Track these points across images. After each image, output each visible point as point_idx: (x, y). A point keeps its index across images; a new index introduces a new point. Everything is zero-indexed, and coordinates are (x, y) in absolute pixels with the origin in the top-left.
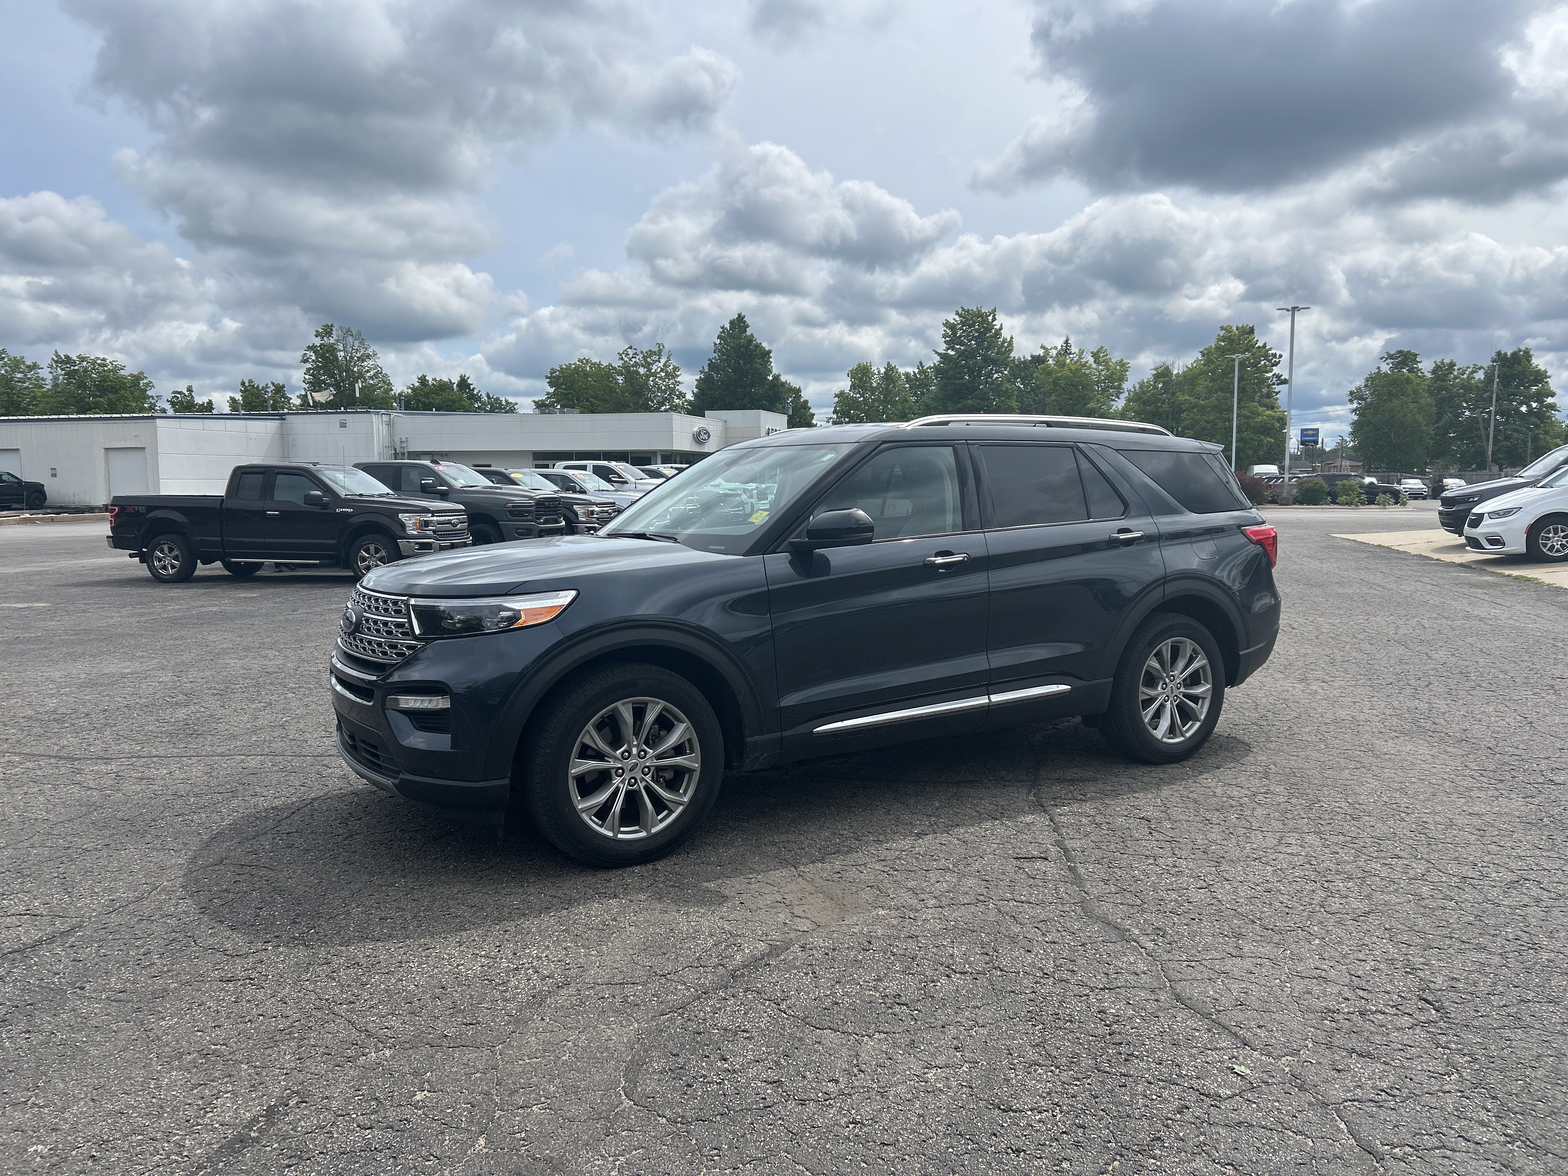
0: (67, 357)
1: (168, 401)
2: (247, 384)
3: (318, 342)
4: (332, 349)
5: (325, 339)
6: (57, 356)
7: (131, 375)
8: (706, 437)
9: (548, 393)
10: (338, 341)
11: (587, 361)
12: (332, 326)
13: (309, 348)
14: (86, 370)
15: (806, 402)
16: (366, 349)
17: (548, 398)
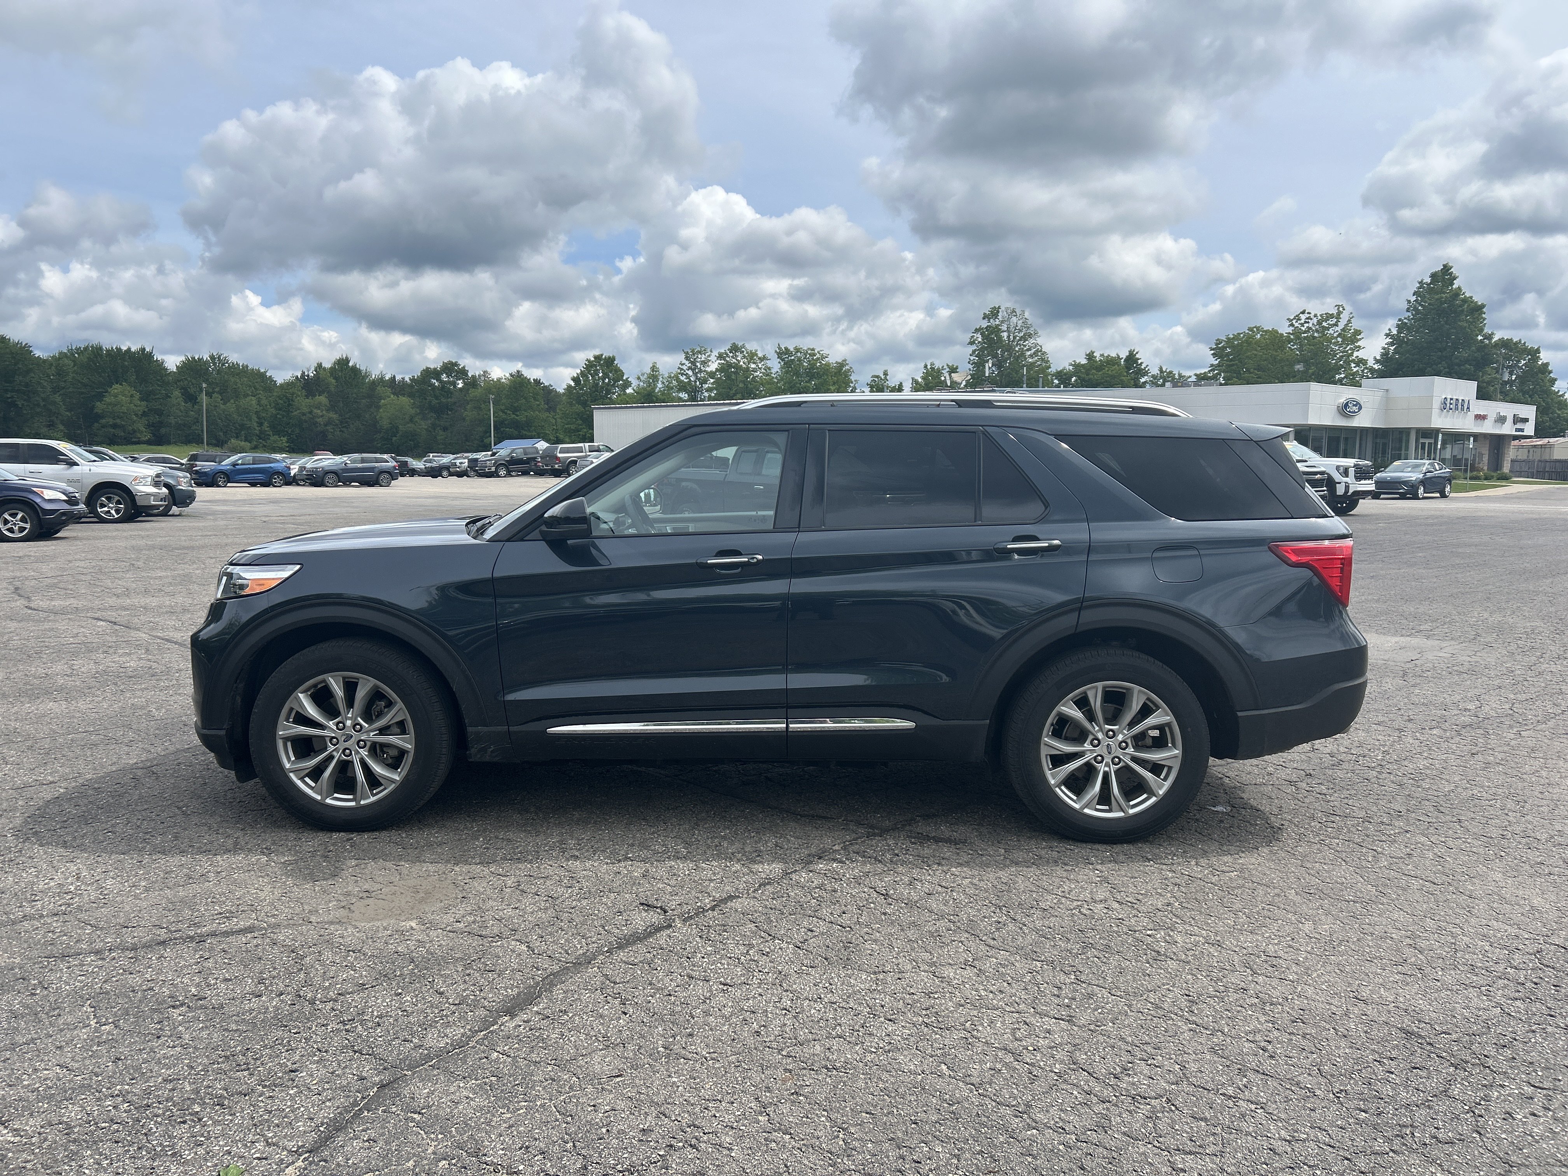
0: (786, 349)
1: (868, 385)
2: (929, 367)
3: (985, 324)
4: (996, 330)
5: (992, 320)
6: (780, 348)
7: (837, 363)
8: (1355, 409)
9: (1212, 365)
10: (1002, 322)
11: (1258, 328)
12: (999, 308)
13: (977, 331)
14: (799, 360)
15: (1546, 365)
16: (1029, 328)
17: (1213, 370)
